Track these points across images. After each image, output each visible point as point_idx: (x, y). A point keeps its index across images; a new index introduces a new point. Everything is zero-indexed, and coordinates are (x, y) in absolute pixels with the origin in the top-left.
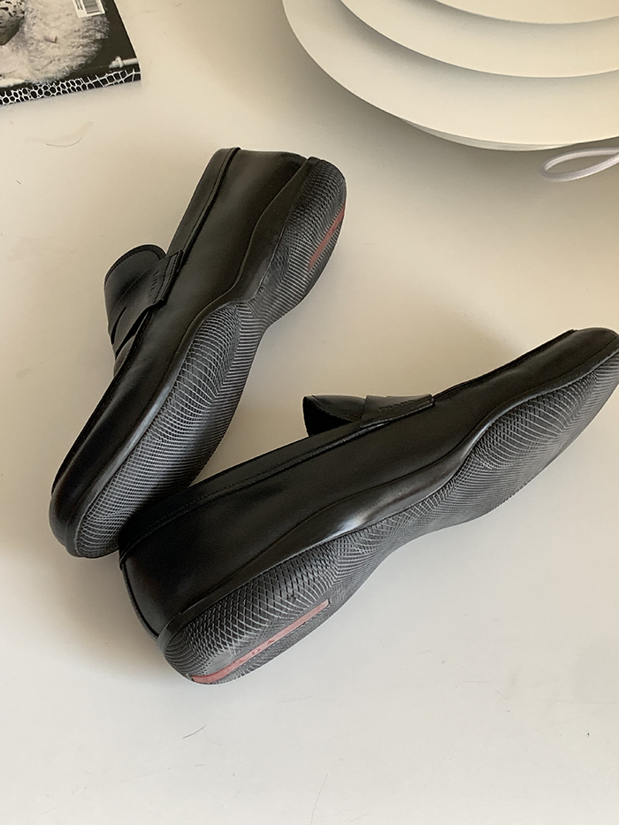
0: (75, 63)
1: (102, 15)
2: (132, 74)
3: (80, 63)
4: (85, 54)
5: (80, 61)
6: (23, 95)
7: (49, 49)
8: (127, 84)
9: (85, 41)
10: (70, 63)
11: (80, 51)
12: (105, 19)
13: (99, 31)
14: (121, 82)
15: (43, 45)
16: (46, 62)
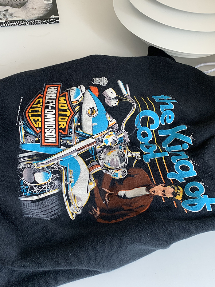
0: (39, 16)
1: (51, 3)
2: (56, 21)
4: (43, 13)
5: (41, 15)
6: (22, 23)
7: (33, 11)
8: (55, 24)
9: (44, 10)
12: (52, 4)
13: (49, 7)
14: (53, 23)
15: (31, 10)
16: (31, 15)
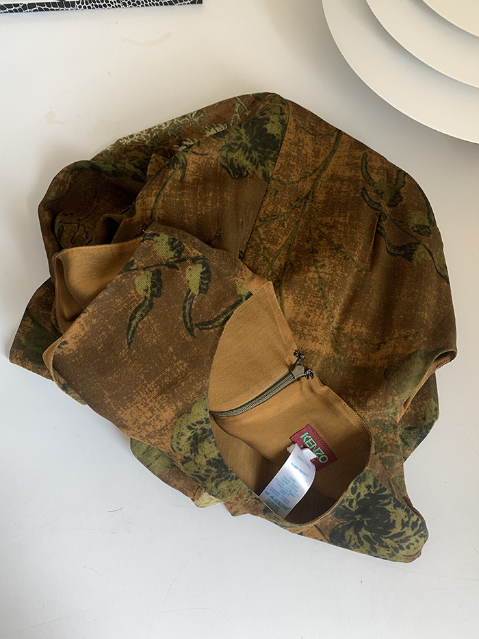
6: (117, 4)
8: (192, 5)
14: (188, 3)
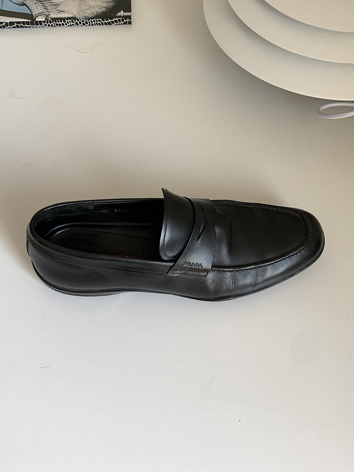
0: (100, 11)
2: (127, 21)
3: (103, 11)
4: (107, 6)
5: (104, 10)
6: (72, 23)
7: (91, 2)
8: (125, 25)
10: (97, 10)
11: (105, 5)
14: (121, 24)
16: (87, 8)
